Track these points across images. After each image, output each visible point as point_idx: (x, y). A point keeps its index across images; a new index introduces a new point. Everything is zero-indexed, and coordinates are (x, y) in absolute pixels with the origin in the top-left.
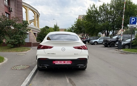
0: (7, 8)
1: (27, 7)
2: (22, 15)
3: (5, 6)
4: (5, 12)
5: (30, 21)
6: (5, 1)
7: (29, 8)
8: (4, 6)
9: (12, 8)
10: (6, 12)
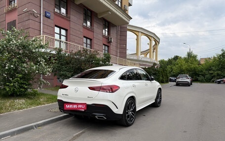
0: (105, 39)
1: (138, 32)
2: (126, 45)
3: (104, 36)
4: (102, 45)
5: (141, 52)
6: (104, 31)
7: (142, 33)
8: (102, 37)
9: (111, 38)
10: (104, 44)
